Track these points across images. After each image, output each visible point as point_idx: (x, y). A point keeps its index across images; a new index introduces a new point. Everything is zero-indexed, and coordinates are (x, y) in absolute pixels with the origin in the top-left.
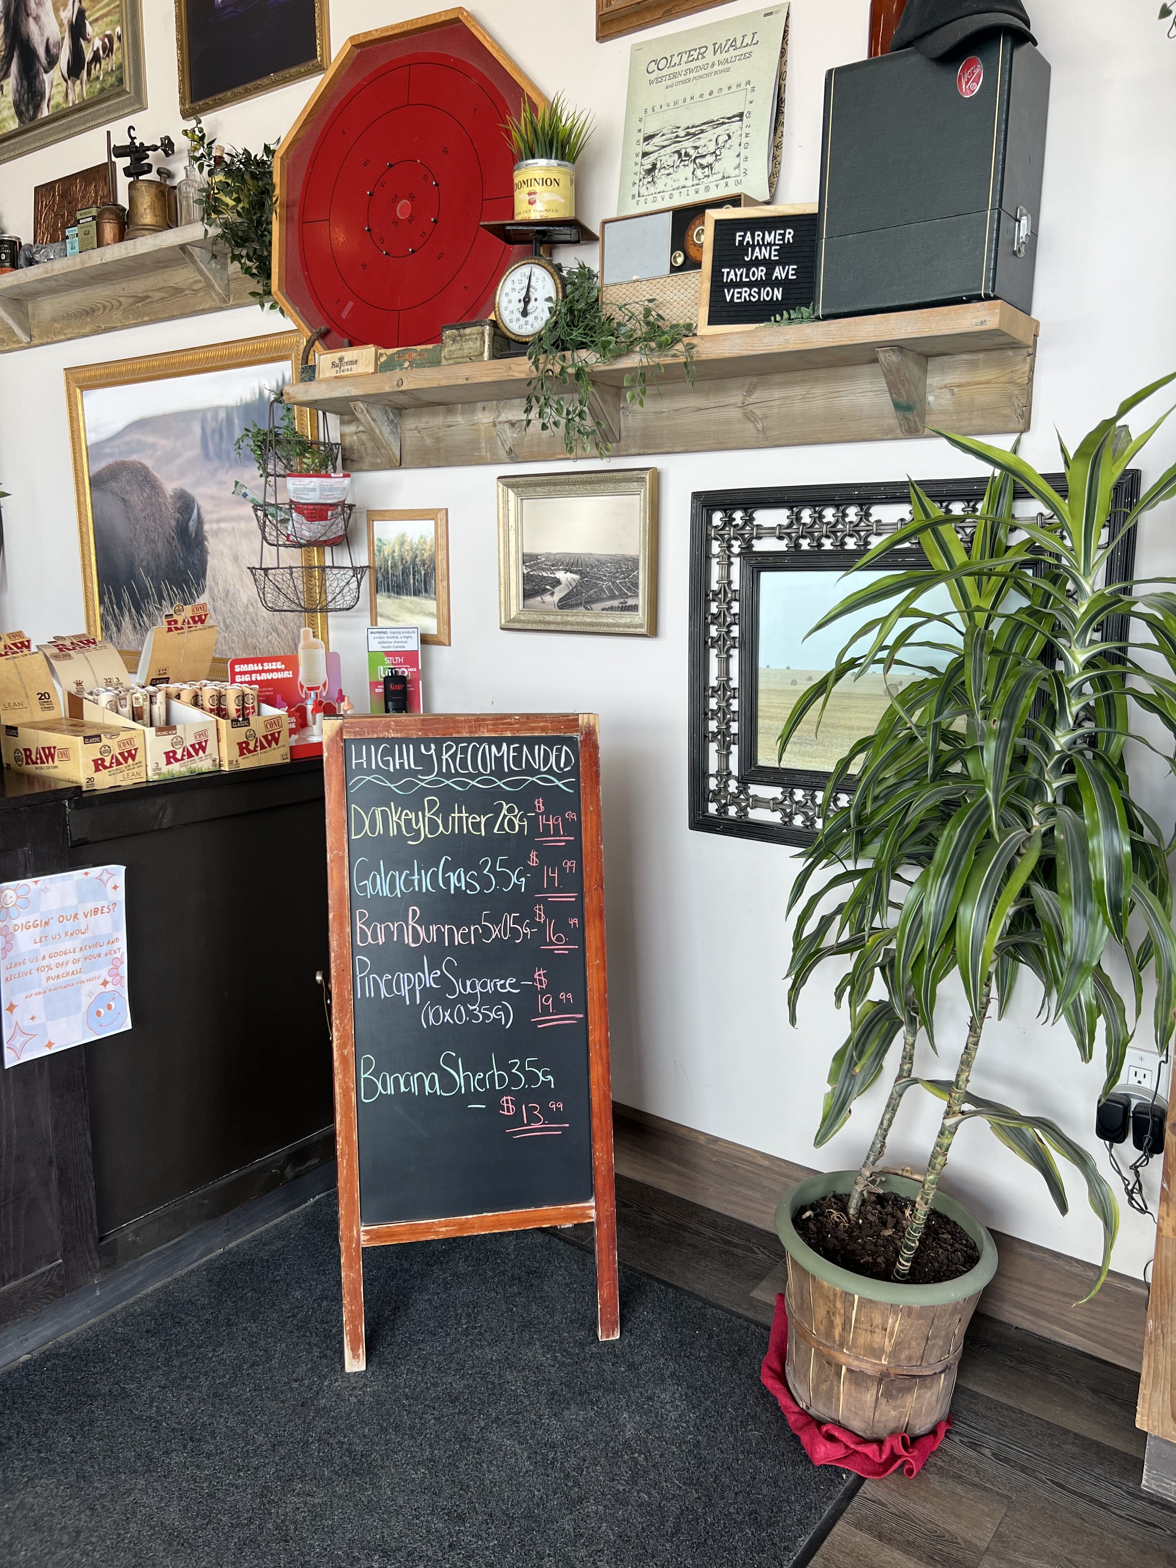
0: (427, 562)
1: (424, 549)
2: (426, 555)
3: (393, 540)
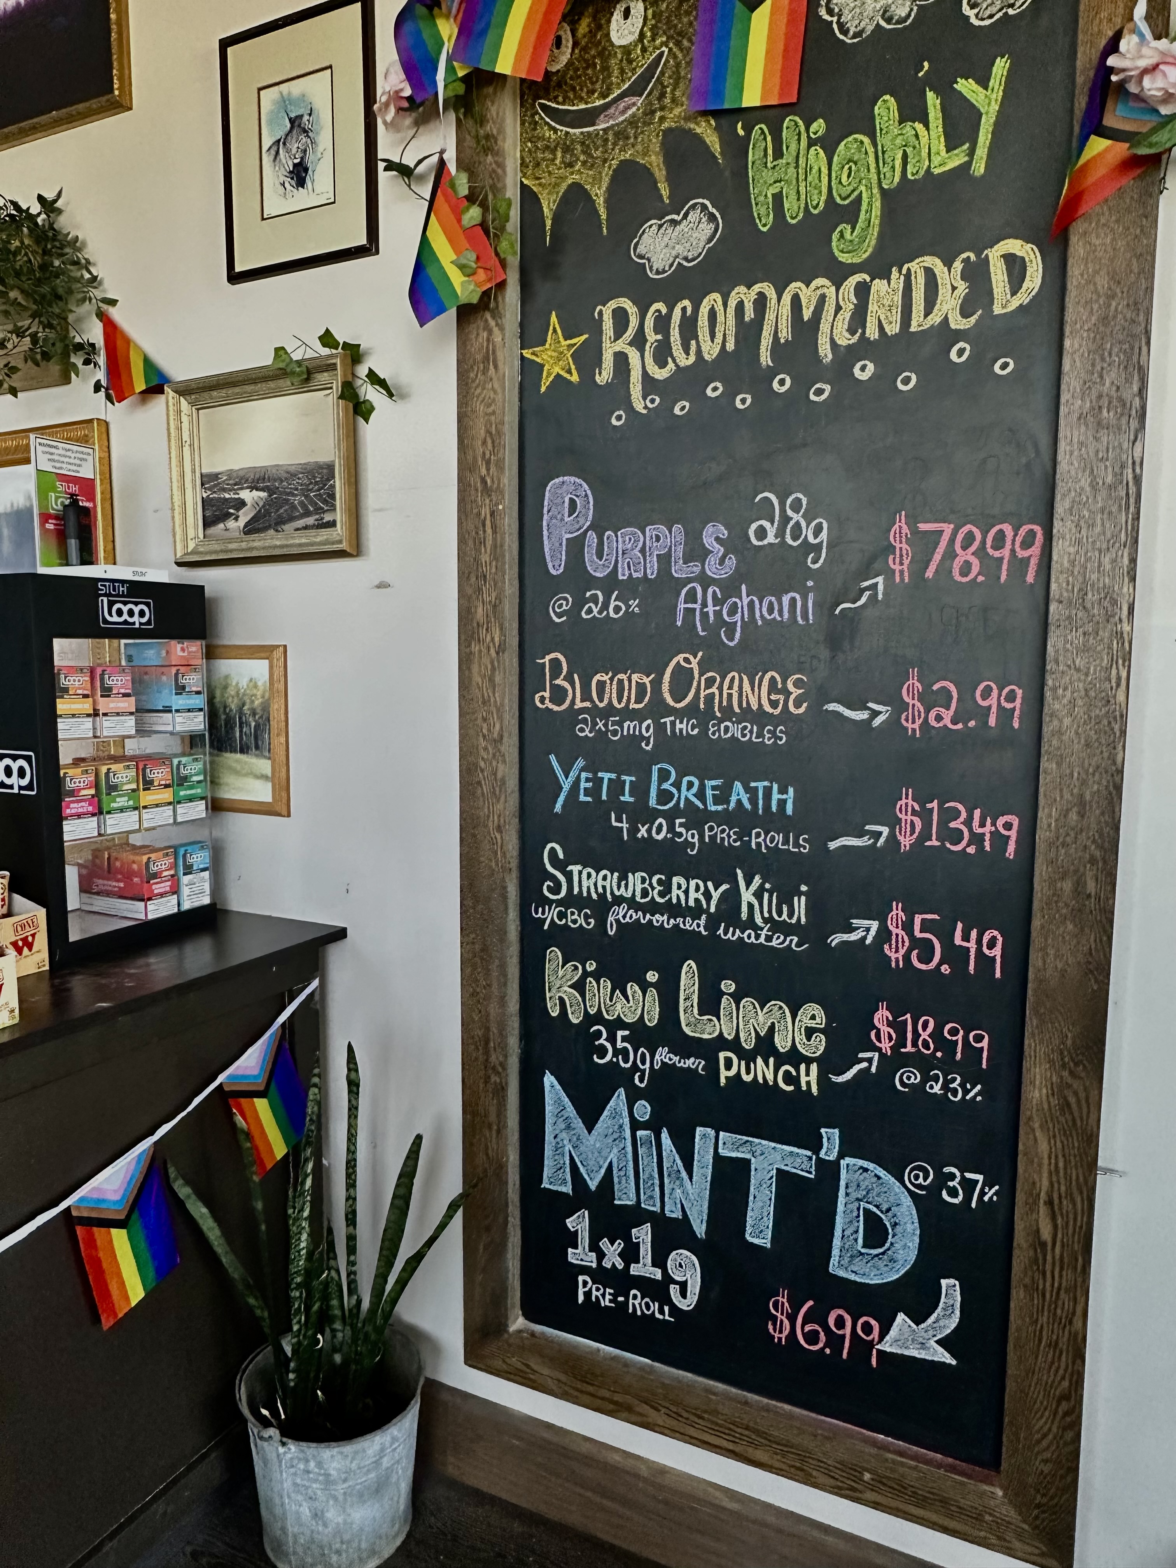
0: (258, 711)
1: (255, 695)
2: (257, 703)
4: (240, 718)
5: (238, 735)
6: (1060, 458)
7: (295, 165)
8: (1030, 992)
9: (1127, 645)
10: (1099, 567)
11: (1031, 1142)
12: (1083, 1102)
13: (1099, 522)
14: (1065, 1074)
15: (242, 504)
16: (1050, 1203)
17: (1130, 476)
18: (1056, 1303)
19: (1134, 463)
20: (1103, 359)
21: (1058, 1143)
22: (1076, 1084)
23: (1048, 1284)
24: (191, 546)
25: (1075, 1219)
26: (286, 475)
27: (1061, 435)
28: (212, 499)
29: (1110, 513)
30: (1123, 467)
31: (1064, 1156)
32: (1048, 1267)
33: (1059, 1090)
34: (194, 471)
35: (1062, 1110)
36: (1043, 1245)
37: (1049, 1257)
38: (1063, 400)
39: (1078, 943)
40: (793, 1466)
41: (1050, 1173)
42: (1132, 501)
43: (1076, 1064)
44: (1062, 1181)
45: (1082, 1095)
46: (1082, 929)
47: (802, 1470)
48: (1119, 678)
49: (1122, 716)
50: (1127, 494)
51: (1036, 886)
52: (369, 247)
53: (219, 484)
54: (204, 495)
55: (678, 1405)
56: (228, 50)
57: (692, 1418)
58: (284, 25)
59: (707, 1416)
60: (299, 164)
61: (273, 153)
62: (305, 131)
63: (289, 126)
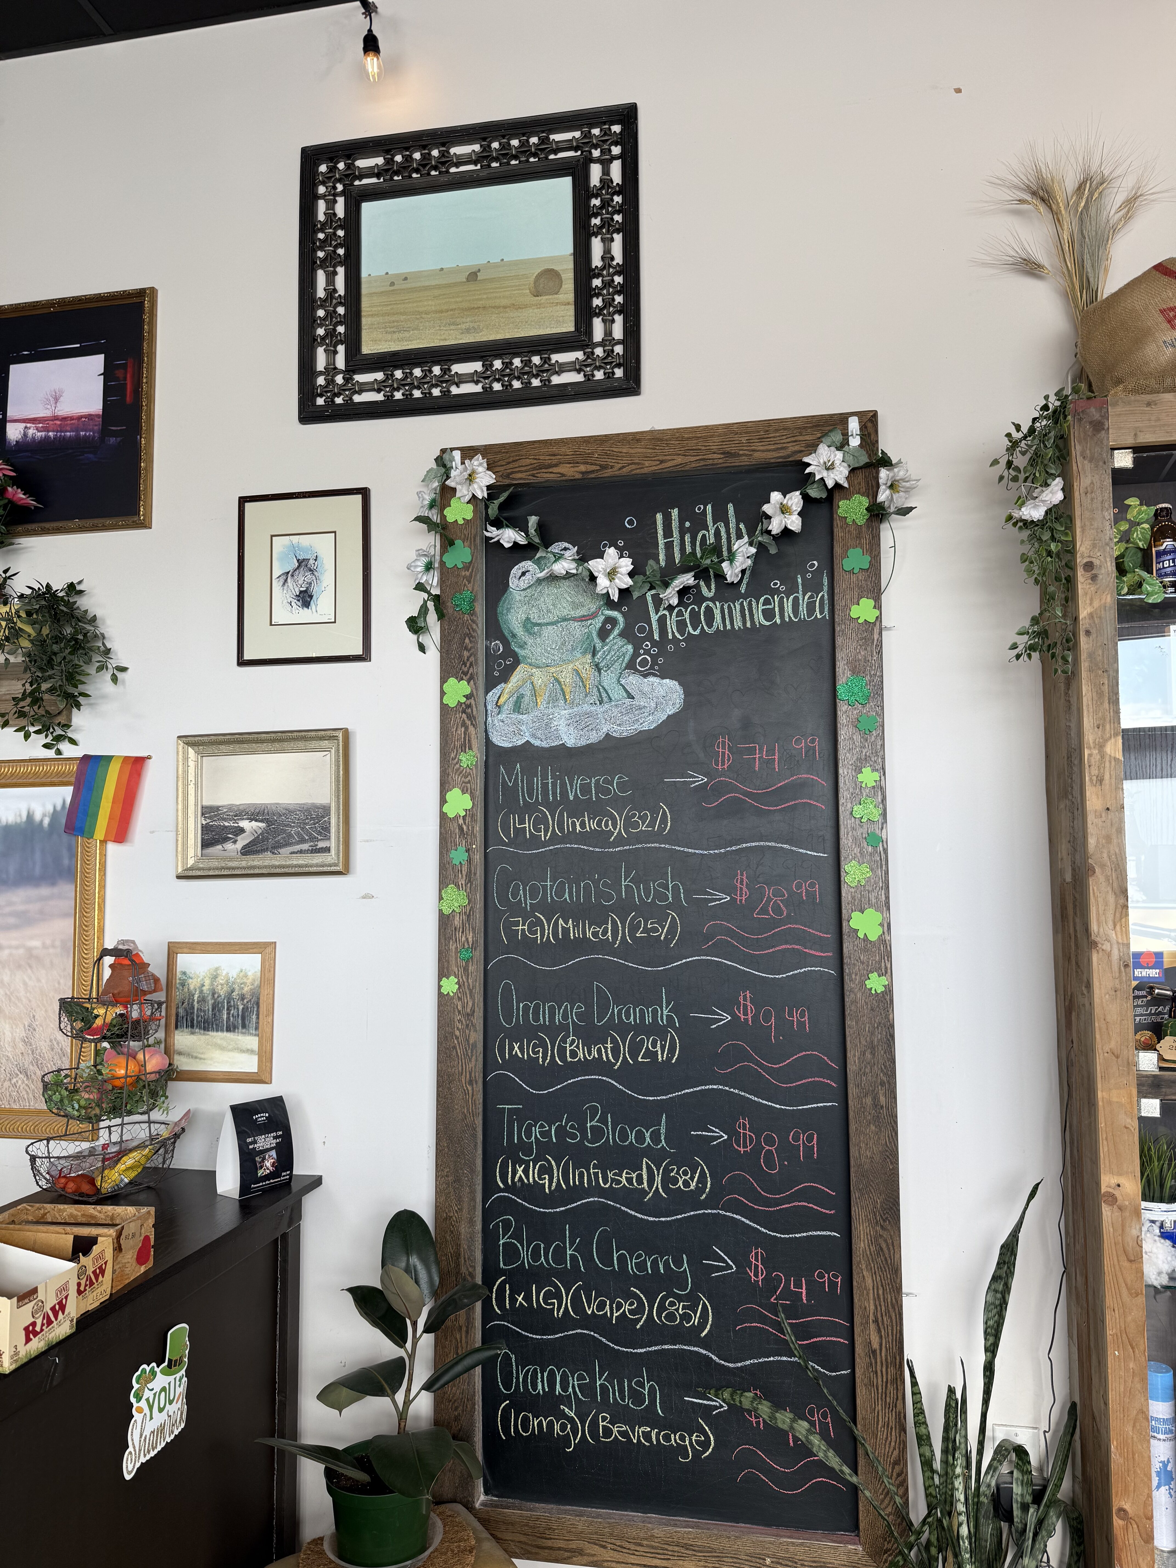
0: (248, 997)
1: (245, 984)
3: (202, 974)
4: (228, 1002)
5: (225, 1017)
6: (841, 836)
7: (301, 592)
8: (852, 1175)
11: (861, 1279)
12: (891, 1247)
14: (878, 1228)
15: (241, 831)
16: (876, 1321)
17: (882, 850)
18: (885, 1393)
19: (883, 841)
21: (878, 1276)
22: (885, 1234)
23: (880, 1381)
24: (191, 862)
25: (892, 1330)
26: (284, 811)
28: (212, 826)
30: (877, 844)
31: (882, 1286)
33: (875, 1240)
34: (196, 805)
35: (878, 1253)
36: (874, 1352)
37: (878, 1360)
39: (879, 1138)
41: (874, 1299)
42: (884, 863)
43: (884, 1221)
44: (882, 1303)
45: (890, 1241)
46: (879, 1130)
50: (881, 859)
51: (851, 1103)
52: (364, 657)
53: (219, 815)
54: (204, 823)
55: (621, 1538)
56: (246, 504)
57: (633, 1547)
58: (297, 498)
59: (645, 1542)
60: (305, 591)
61: (282, 580)
62: (311, 570)
63: (297, 564)
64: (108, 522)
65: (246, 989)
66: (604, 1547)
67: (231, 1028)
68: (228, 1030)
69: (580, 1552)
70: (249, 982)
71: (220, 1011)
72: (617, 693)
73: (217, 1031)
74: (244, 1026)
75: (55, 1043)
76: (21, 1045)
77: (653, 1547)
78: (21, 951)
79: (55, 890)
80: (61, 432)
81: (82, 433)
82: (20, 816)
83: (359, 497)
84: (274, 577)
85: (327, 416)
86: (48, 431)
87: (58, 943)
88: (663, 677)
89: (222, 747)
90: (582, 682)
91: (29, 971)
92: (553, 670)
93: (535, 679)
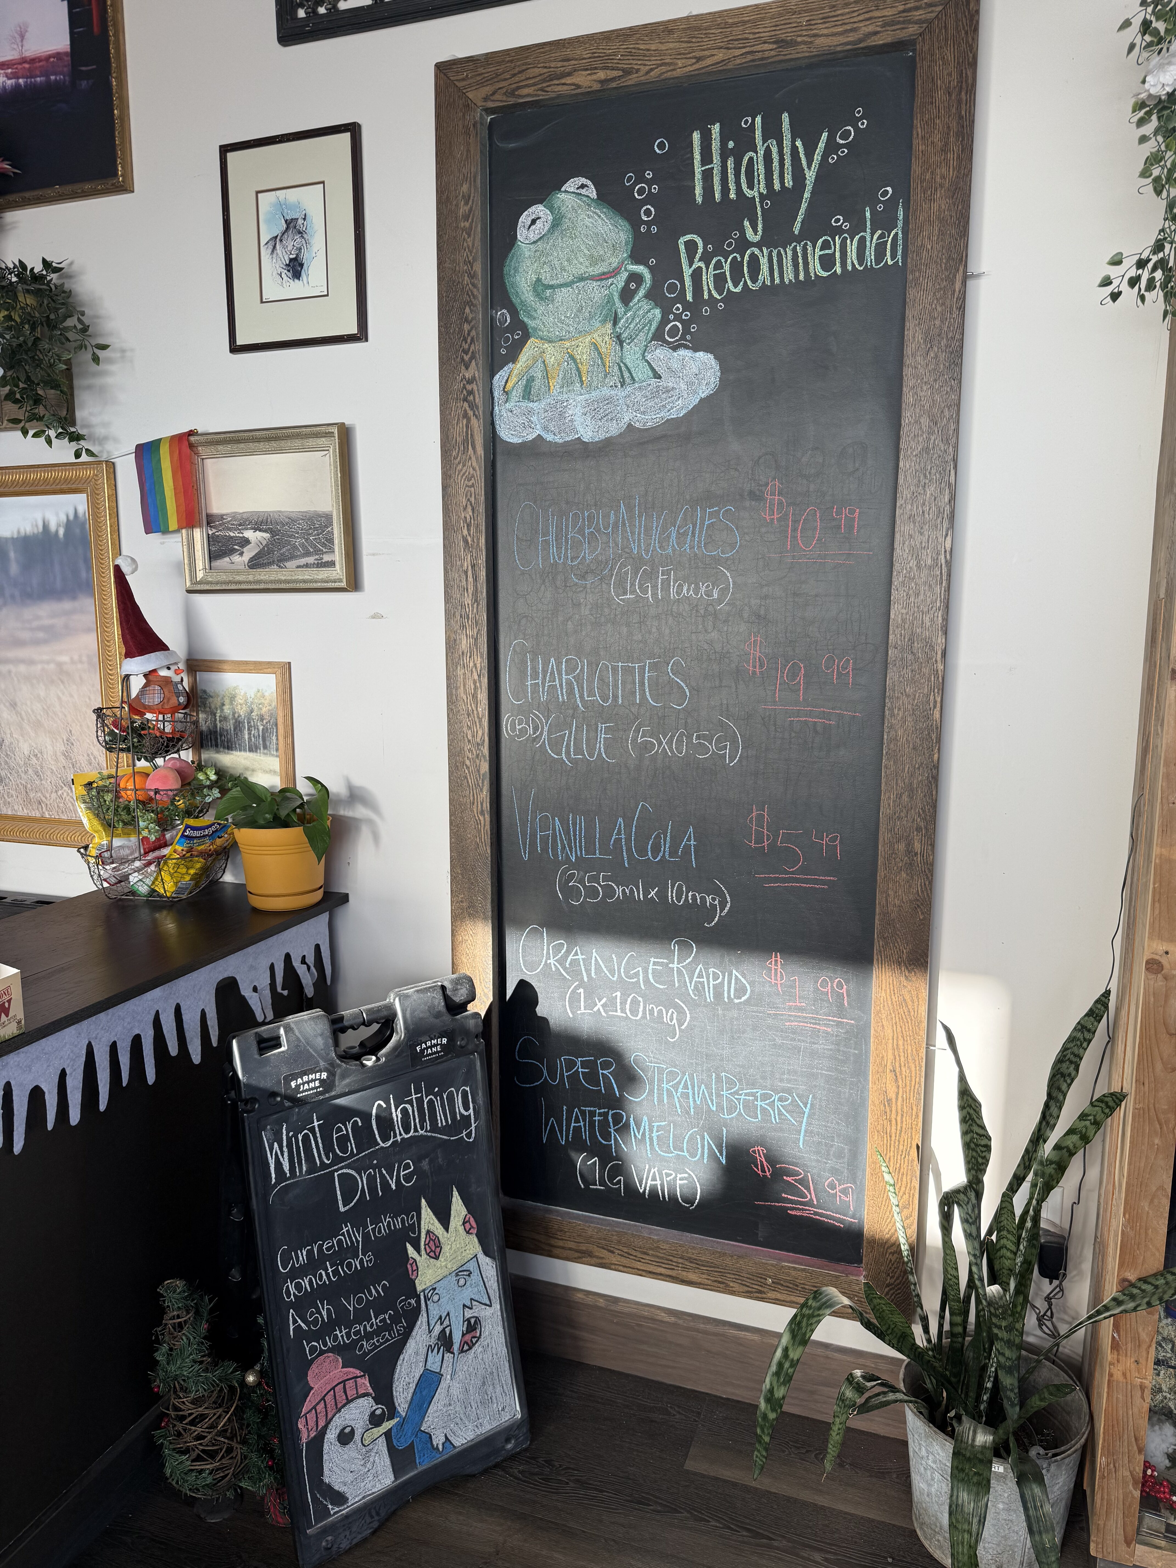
0: (267, 717)
1: (263, 704)
4: (249, 723)
5: (246, 737)
6: (896, 545)
7: (291, 260)
8: (876, 922)
9: (940, 679)
10: (922, 623)
11: (882, 1029)
13: (922, 592)
14: (904, 979)
15: (247, 542)
16: (894, 1071)
17: (943, 561)
18: (899, 1141)
19: (945, 551)
20: (925, 476)
21: (898, 1027)
22: (910, 985)
23: (894, 1128)
24: (200, 575)
26: (287, 520)
27: (897, 529)
28: (218, 536)
29: (930, 586)
30: (938, 554)
31: (903, 1037)
32: (893, 1116)
33: (900, 990)
34: (200, 513)
35: (901, 1005)
36: (889, 1101)
37: (894, 1109)
38: (898, 504)
39: (910, 887)
40: (716, 1281)
41: (894, 1050)
42: (944, 578)
43: (911, 972)
44: (902, 1054)
45: (914, 993)
46: (912, 877)
47: (723, 1283)
48: (935, 702)
49: (937, 728)
50: (941, 573)
51: (880, 847)
52: (361, 335)
53: (224, 523)
54: (210, 533)
55: (628, 1247)
56: (228, 154)
57: (639, 1255)
58: (280, 142)
59: (651, 1252)
60: (295, 259)
61: (271, 247)
62: (300, 233)
63: (285, 226)
64: (87, 186)
65: (264, 710)
66: (613, 1252)
67: (253, 749)
68: (251, 750)
69: (590, 1254)
70: (266, 702)
71: (240, 730)
72: (641, 372)
73: (240, 750)
74: (265, 747)
75: (92, 758)
76: (62, 758)
77: (658, 1257)
78: (52, 666)
79: (76, 604)
80: (31, 77)
81: (53, 78)
82: (37, 526)
83: (347, 136)
84: (262, 244)
85: (309, 32)
86: (18, 78)
87: (84, 659)
88: (696, 350)
89: (220, 447)
90: (601, 358)
91: (62, 687)
92: (567, 344)
93: (547, 357)
